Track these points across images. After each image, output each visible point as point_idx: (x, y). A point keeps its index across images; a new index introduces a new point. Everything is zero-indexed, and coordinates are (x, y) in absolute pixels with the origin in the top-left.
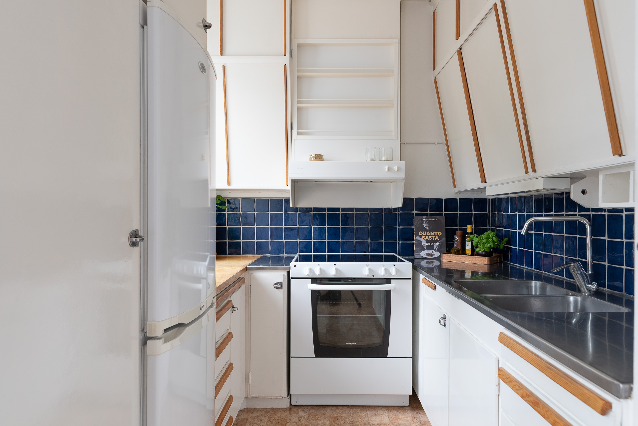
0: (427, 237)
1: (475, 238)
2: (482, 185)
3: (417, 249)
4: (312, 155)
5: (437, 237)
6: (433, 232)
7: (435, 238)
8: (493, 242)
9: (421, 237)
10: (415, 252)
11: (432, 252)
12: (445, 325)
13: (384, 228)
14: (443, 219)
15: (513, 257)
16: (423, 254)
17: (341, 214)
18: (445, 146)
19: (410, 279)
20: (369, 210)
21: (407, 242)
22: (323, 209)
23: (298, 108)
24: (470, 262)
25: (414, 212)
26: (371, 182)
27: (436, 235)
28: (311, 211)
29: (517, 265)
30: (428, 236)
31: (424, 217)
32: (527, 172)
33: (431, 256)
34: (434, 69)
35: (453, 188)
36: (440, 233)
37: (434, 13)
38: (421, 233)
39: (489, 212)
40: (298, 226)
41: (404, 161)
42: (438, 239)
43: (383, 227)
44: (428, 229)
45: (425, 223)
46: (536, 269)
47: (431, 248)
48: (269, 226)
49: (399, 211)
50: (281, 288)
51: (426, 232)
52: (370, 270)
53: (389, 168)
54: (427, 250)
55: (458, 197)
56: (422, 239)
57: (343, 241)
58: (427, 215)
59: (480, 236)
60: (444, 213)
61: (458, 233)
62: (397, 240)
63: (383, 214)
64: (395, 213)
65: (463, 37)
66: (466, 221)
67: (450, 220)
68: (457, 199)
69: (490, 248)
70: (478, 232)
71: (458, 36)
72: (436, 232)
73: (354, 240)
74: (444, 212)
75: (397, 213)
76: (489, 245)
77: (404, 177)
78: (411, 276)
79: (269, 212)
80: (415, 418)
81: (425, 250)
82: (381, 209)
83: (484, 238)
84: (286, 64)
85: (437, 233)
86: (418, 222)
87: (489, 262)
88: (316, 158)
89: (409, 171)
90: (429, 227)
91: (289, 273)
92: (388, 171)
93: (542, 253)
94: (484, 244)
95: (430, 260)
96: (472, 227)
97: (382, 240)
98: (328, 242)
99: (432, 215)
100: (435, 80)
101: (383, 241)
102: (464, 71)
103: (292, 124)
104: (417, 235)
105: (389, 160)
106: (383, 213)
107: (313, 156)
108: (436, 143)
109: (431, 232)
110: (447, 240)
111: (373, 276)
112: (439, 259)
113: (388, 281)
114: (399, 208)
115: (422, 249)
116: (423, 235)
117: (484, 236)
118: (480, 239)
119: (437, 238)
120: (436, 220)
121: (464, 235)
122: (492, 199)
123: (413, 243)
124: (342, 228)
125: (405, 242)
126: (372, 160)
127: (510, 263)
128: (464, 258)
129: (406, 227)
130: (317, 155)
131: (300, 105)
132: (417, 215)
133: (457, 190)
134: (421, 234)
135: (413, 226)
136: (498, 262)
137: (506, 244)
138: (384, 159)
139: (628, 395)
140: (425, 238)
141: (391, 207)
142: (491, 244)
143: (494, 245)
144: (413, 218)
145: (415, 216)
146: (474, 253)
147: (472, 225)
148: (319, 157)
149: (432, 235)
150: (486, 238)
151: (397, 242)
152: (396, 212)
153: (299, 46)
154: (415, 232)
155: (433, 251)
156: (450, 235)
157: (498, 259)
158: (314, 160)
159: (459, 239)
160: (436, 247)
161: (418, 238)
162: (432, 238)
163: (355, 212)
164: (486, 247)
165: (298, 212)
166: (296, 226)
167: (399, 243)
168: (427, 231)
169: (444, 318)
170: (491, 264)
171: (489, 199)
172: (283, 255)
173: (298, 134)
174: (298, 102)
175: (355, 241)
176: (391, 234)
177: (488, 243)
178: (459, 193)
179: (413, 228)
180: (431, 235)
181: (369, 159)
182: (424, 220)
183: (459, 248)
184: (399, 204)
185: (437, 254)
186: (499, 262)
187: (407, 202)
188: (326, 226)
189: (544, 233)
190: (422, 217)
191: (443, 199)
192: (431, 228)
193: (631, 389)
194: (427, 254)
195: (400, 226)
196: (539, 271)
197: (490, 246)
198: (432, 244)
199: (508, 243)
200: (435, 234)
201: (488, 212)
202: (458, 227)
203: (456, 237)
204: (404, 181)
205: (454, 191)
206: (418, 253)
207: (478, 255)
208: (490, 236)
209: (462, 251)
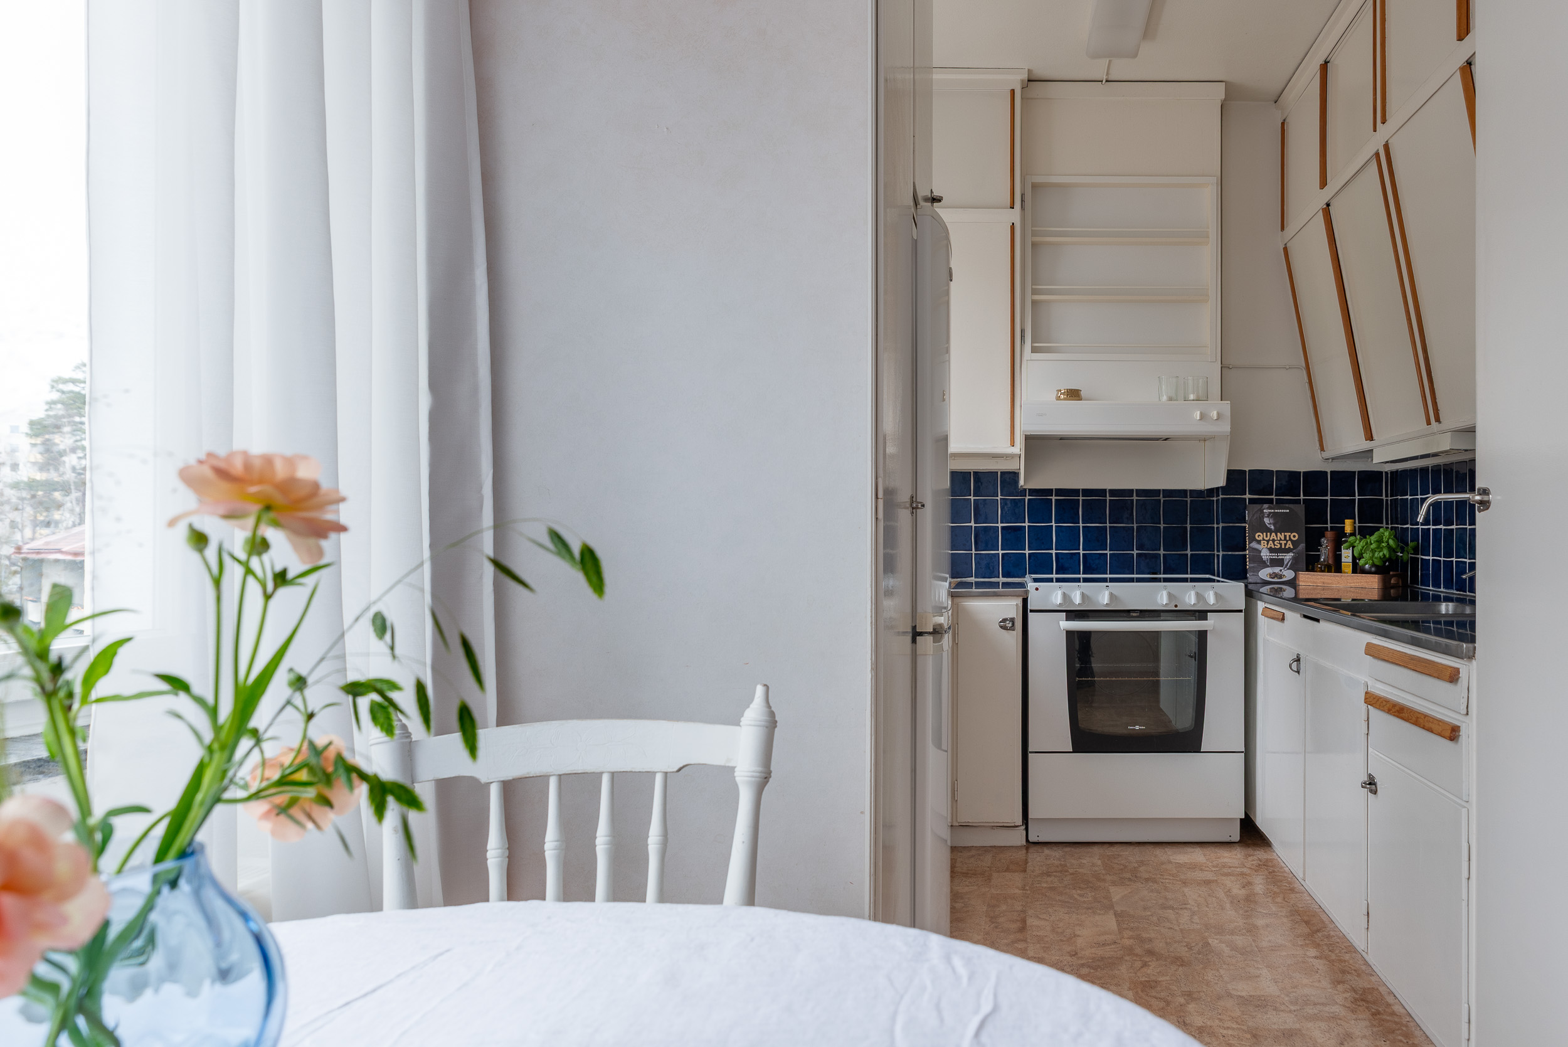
0: (1271, 542)
1: (1357, 542)
2: (1366, 445)
3: (1252, 565)
4: (1060, 391)
5: (1289, 542)
6: (1283, 534)
7: (1285, 544)
8: (1389, 547)
9: (1259, 542)
10: (1248, 571)
11: (1281, 570)
12: (1298, 672)
13: (1191, 527)
14: (1300, 510)
15: (1425, 577)
16: (1264, 574)
17: (1108, 501)
18: (1305, 372)
19: (1240, 611)
20: (1161, 493)
21: (1234, 553)
22: (1075, 492)
23: (1034, 302)
24: (1349, 585)
25: (1248, 496)
26: (1166, 439)
27: (1288, 539)
28: (1052, 496)
29: (1431, 588)
30: (1274, 541)
31: (1266, 506)
32: (1429, 423)
33: (1279, 578)
34: (1283, 228)
35: (1319, 451)
36: (1295, 536)
37: (1283, 124)
38: (1259, 536)
39: (1387, 496)
40: (1027, 524)
41: (1229, 402)
42: (1292, 547)
43: (1188, 526)
44: (1272, 527)
45: (1268, 517)
46: (1457, 590)
47: (1278, 563)
48: (972, 524)
49: (1218, 496)
50: (1013, 628)
51: (1269, 534)
52: (1171, 596)
53: (1201, 414)
54: (1271, 566)
55: (1328, 468)
56: (1262, 546)
57: (1111, 552)
58: (1270, 501)
59: (1366, 538)
60: (1303, 499)
61: (1329, 534)
62: (1214, 551)
63: (1189, 502)
64: (1211, 499)
65: (1333, 185)
66: (1342, 511)
67: (1314, 512)
68: (1326, 472)
69: (1384, 560)
70: (1364, 532)
71: (1323, 183)
72: (1288, 534)
73: (1133, 550)
74: (1302, 497)
75: (1215, 499)
76: (1381, 554)
77: (1229, 430)
78: (1243, 607)
79: (972, 498)
80: (1250, 856)
81: (1268, 566)
82: (1185, 491)
83: (1372, 542)
84: (1013, 224)
85: (1290, 536)
86: (1254, 515)
87: (1381, 584)
88: (1068, 395)
89: (1237, 419)
90: (1274, 524)
91: (1025, 601)
92: (1201, 419)
93: (1466, 562)
94: (1373, 551)
95: (1276, 586)
96: (1355, 523)
97: (1187, 550)
98: (1083, 554)
99: (1280, 502)
100: (1285, 249)
101: (1189, 552)
102: (1334, 245)
103: (1023, 331)
104: (1253, 539)
105: (1201, 399)
106: (1189, 499)
107: (1063, 391)
108: (1288, 367)
109: (1278, 534)
110: (1308, 549)
111: (1176, 606)
112: (1292, 583)
113: (1202, 615)
114: (1218, 489)
115: (1261, 565)
116: (1264, 540)
117: (1374, 538)
118: (1367, 543)
119: (1290, 545)
120: (1288, 511)
121: (1340, 538)
122: (1392, 473)
123: (1246, 555)
124: (1110, 527)
125: (1230, 553)
126: (1170, 399)
127: (1420, 587)
128: (1337, 578)
129: (1231, 525)
130: (1070, 390)
131: (1037, 297)
132: (1252, 501)
133: (1326, 455)
134: (1261, 538)
135: (1245, 523)
136: (1399, 587)
137: (1412, 552)
138: (1192, 397)
139: (1471, 656)
140: (1268, 544)
141: (1203, 488)
142: (1386, 552)
143: (1390, 554)
144: (1245, 508)
145: (1249, 503)
146: (1356, 569)
147: (1354, 519)
148: (1074, 394)
149: (1281, 540)
150: (1377, 541)
151: (1214, 554)
152: (1214, 497)
153: (1034, 186)
154: (1248, 533)
155: (1281, 568)
156: (1312, 540)
157: (1400, 581)
158: (1064, 399)
159: (1330, 544)
160: (1288, 561)
161: (1254, 545)
162: (1281, 544)
163: (1135, 498)
164: (1376, 558)
165: (1027, 498)
166: (1023, 524)
167: (1218, 556)
168: (1270, 531)
169: (1298, 660)
170: (1386, 588)
171: (1386, 472)
172: (998, 579)
173: (1034, 350)
174: (1034, 292)
175: (1135, 552)
176: (1203, 538)
177: (1379, 550)
178: (1330, 460)
179: (1246, 527)
180: (1279, 539)
181: (1165, 398)
182: (1264, 511)
183: (1331, 562)
184: (1221, 482)
185: (1289, 574)
186: (1401, 585)
187: (1235, 477)
188: (1081, 525)
189: (1469, 527)
190: (1262, 507)
191: (1300, 472)
192: (1278, 526)
193: (1475, 648)
194: (1270, 575)
195: (1221, 524)
196: (1462, 593)
197: (1384, 555)
198: (1281, 556)
199: (1416, 550)
200: (1285, 536)
201: (1384, 497)
202: (1329, 525)
203: (1324, 541)
204: (1229, 437)
205: (1321, 458)
206: (1254, 572)
207: (1363, 571)
208: (1383, 538)
209: (1337, 567)
